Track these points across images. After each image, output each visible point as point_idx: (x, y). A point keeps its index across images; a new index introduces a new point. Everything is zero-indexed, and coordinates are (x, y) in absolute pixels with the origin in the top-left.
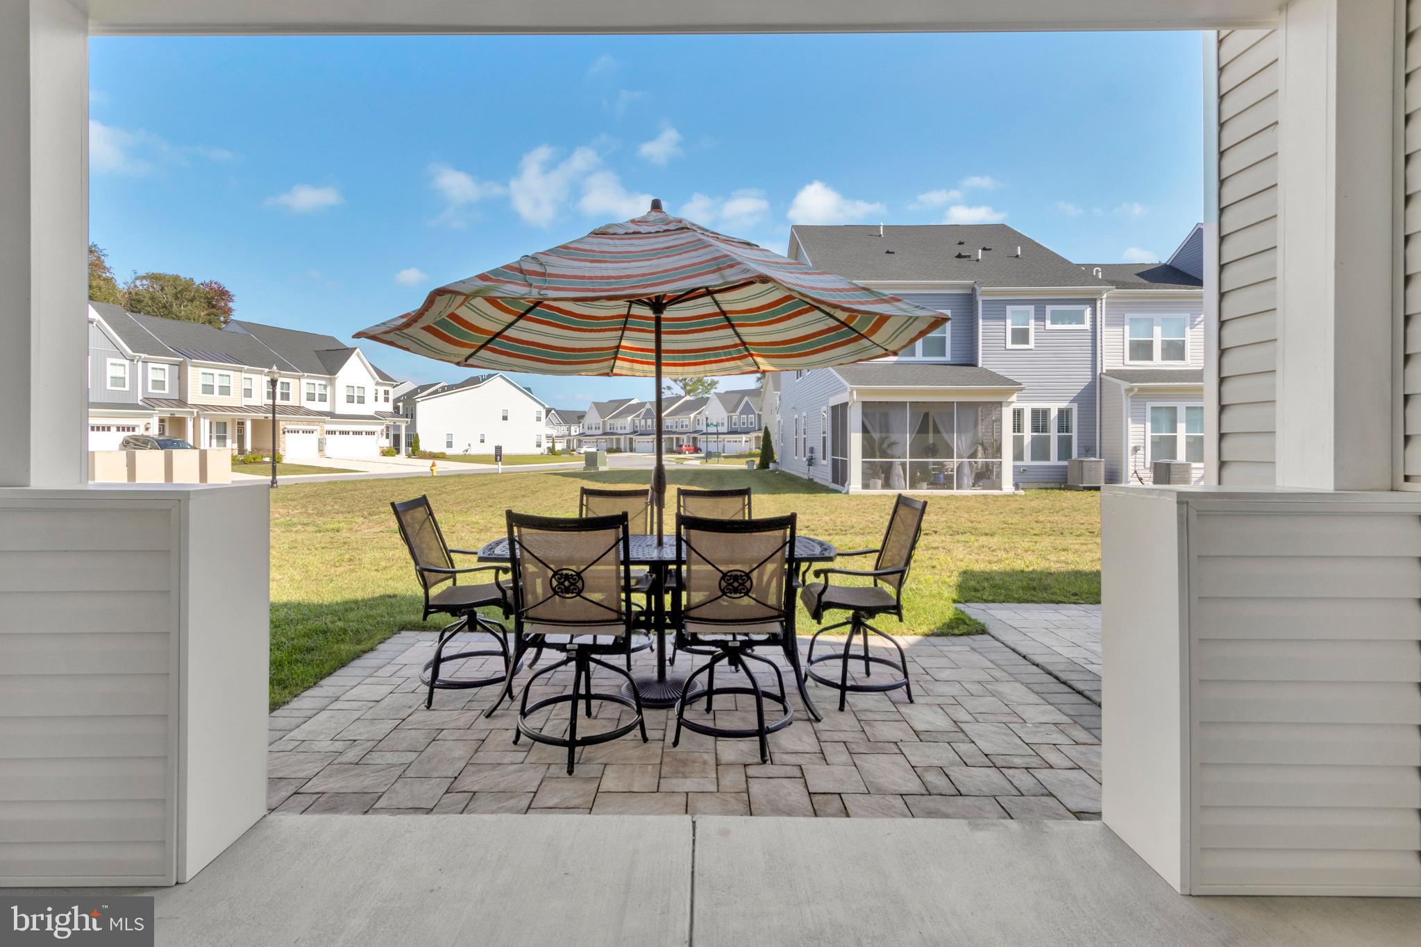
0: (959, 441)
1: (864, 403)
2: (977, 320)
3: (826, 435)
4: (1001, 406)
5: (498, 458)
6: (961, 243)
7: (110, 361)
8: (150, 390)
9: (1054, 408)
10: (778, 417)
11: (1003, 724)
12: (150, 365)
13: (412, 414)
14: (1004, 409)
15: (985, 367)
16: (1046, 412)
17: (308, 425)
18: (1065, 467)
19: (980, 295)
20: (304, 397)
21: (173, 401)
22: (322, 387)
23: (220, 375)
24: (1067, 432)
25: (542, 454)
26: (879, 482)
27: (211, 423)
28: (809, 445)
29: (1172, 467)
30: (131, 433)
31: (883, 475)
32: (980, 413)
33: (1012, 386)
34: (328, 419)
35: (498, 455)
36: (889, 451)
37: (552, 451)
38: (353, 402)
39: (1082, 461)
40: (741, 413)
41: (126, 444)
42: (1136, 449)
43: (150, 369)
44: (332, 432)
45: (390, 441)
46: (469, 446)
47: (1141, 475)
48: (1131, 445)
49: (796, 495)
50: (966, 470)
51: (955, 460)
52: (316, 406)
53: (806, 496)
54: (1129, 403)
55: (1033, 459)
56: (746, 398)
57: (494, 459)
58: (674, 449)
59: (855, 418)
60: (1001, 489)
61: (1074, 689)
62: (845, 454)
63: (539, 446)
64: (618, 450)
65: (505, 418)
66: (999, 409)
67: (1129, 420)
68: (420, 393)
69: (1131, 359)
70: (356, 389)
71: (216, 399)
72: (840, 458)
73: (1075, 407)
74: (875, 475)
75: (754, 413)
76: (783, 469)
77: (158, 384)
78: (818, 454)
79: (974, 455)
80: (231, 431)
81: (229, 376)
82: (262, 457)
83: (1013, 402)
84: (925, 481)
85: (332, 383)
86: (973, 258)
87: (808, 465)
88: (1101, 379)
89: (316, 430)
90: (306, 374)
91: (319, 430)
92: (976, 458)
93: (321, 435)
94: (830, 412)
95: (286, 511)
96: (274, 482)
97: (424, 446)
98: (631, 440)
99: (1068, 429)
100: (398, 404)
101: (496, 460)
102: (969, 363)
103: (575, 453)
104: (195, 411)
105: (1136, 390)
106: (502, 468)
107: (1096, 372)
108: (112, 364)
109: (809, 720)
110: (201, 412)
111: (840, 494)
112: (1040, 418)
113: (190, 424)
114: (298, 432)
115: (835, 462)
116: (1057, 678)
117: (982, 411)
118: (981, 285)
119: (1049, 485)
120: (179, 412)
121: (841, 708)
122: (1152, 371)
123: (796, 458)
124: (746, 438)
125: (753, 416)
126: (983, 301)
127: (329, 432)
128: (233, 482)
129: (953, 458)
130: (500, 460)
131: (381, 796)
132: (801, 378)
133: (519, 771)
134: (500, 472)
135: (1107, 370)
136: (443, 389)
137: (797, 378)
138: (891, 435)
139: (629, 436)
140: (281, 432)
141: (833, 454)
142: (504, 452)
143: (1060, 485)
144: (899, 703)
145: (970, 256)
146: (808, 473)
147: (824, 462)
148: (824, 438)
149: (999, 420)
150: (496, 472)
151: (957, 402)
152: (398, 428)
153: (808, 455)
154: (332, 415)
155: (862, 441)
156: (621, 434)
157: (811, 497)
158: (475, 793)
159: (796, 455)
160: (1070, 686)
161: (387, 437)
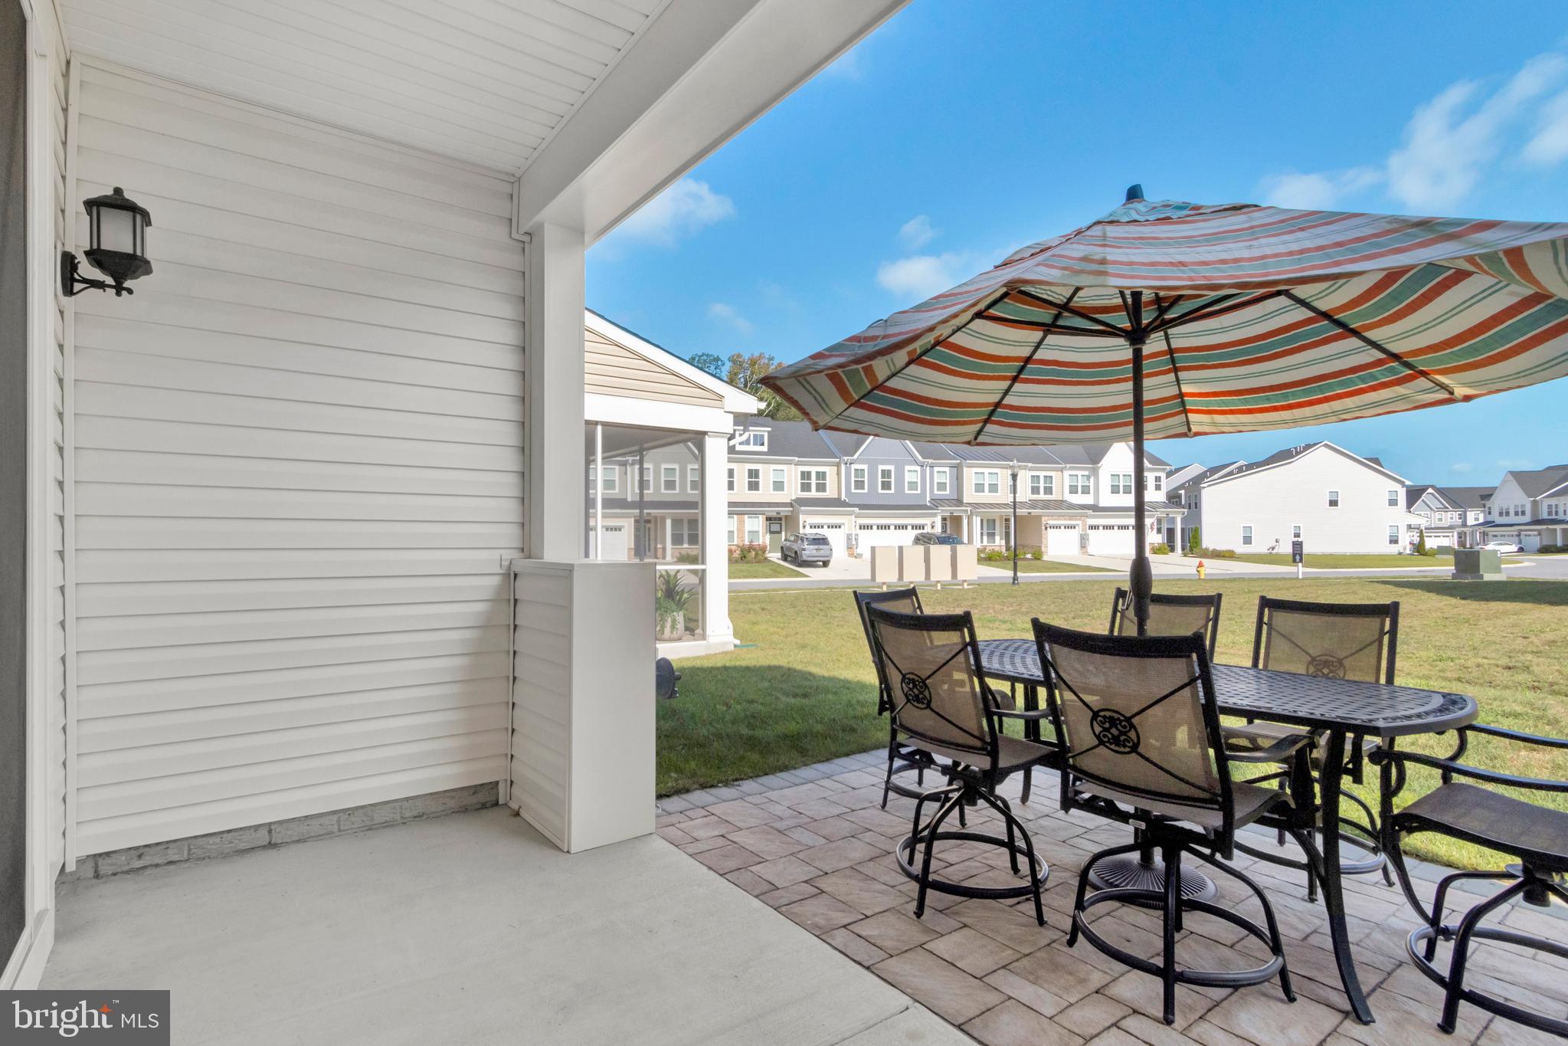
5: (1298, 557)
7: (907, 468)
8: (936, 492)
12: (936, 469)
13: (1196, 504)
17: (1070, 520)
20: (1067, 490)
21: (953, 501)
22: (1085, 477)
23: (989, 473)
25: (1400, 554)
27: (982, 520)
30: (921, 531)
34: (1090, 512)
35: (1298, 554)
37: (1419, 549)
38: (1119, 493)
41: (917, 540)
43: (935, 473)
44: (1095, 527)
45: (1163, 536)
46: (1277, 541)
52: (1079, 499)
57: (1291, 558)
63: (1394, 541)
65: (1333, 503)
68: (1210, 477)
70: (1121, 477)
71: (986, 497)
77: (942, 486)
80: (999, 528)
81: (997, 474)
82: (1025, 553)
85: (1095, 472)
89: (1078, 525)
90: (1068, 466)
91: (1081, 524)
93: (1083, 530)
95: (1001, 607)
96: (1015, 578)
97: (1208, 542)
100: (1180, 492)
101: (1294, 561)
104: (969, 509)
106: (1303, 573)
108: (909, 471)
109: (1348, 1012)
110: (973, 511)
113: (965, 522)
114: (1060, 528)
120: (957, 511)
127: (1092, 527)
128: (979, 578)
130: (1301, 561)
131: (763, 862)
133: (879, 892)
134: (1300, 577)
136: (1240, 469)
140: (1043, 528)
142: (1306, 550)
150: (1295, 576)
152: (1173, 520)
154: (1095, 508)
158: (823, 892)
161: (1159, 531)
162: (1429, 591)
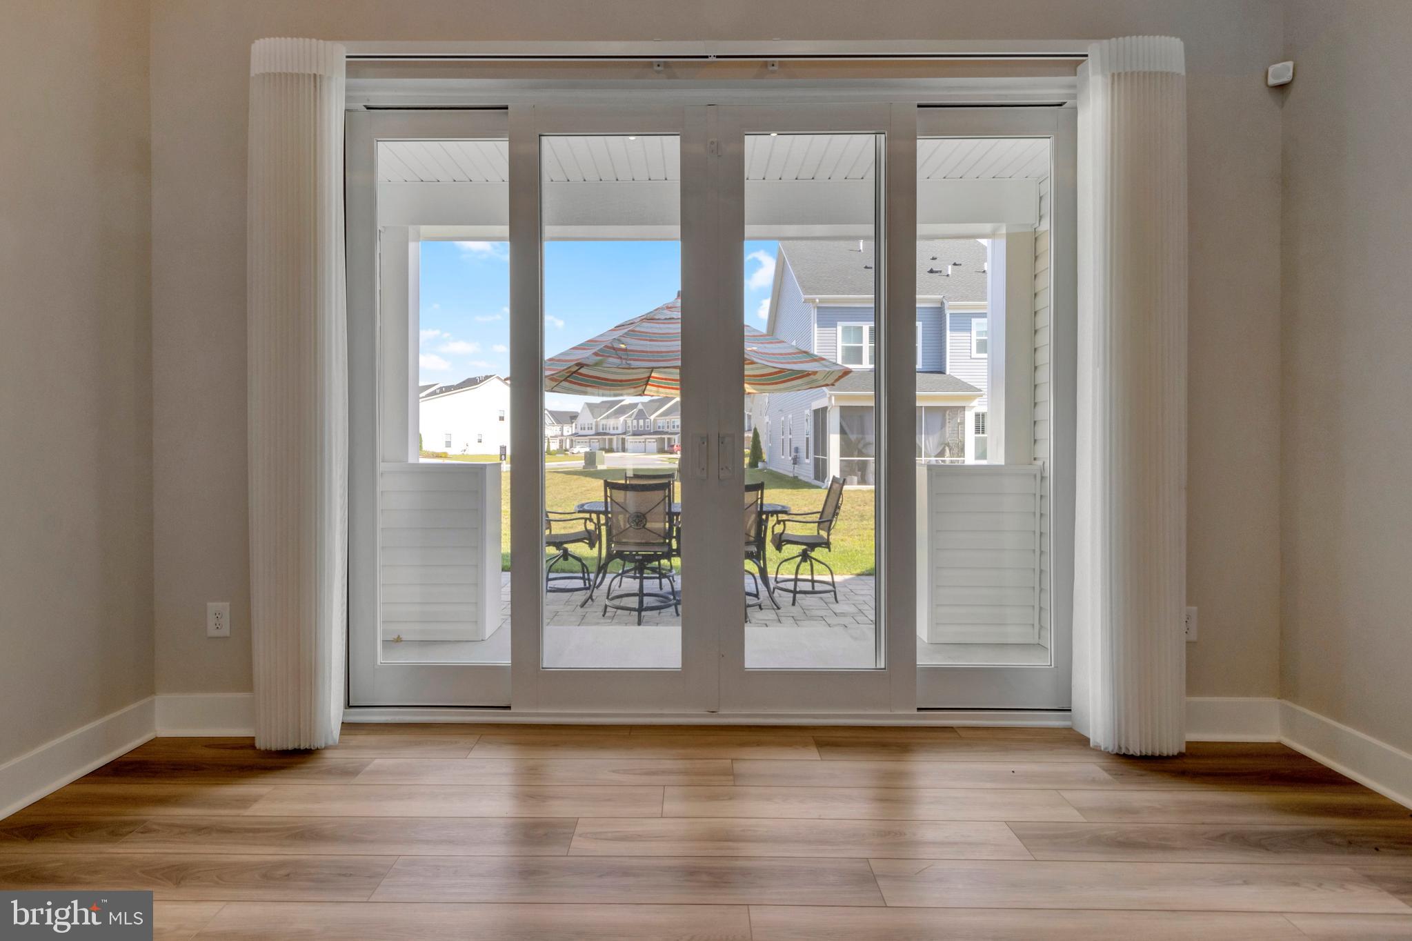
1: (842, 408)
2: (945, 332)
3: (809, 436)
4: (964, 411)
5: (503, 457)
6: (934, 259)
10: (767, 419)
14: (966, 412)
15: (952, 374)
19: (948, 309)
26: (855, 479)
28: (794, 446)
31: (860, 473)
32: (947, 417)
33: (973, 392)
35: (503, 454)
36: (864, 451)
46: (467, 445)
49: (781, 490)
51: (923, 458)
53: (790, 491)
58: (666, 449)
59: (834, 421)
62: (824, 453)
64: (610, 450)
65: (503, 419)
66: (962, 413)
72: (820, 457)
74: (852, 473)
76: (771, 468)
78: (803, 454)
79: (941, 454)
83: (974, 406)
86: (944, 273)
87: (794, 463)
92: (944, 457)
94: (812, 414)
98: (623, 440)
101: (501, 459)
102: (938, 370)
103: (568, 453)
109: (774, 609)
111: (820, 490)
115: (817, 460)
117: (949, 415)
118: (950, 299)
121: (794, 604)
123: (783, 457)
126: (951, 314)
129: (921, 457)
130: (505, 459)
136: (442, 390)
138: (866, 436)
139: (621, 436)
141: (816, 453)
144: (829, 603)
145: (941, 272)
146: (793, 472)
147: (807, 461)
148: (807, 439)
149: (963, 423)
151: (926, 406)
153: (793, 454)
155: (840, 442)
156: (614, 435)
157: (795, 491)
159: (783, 454)
162: (586, 476)
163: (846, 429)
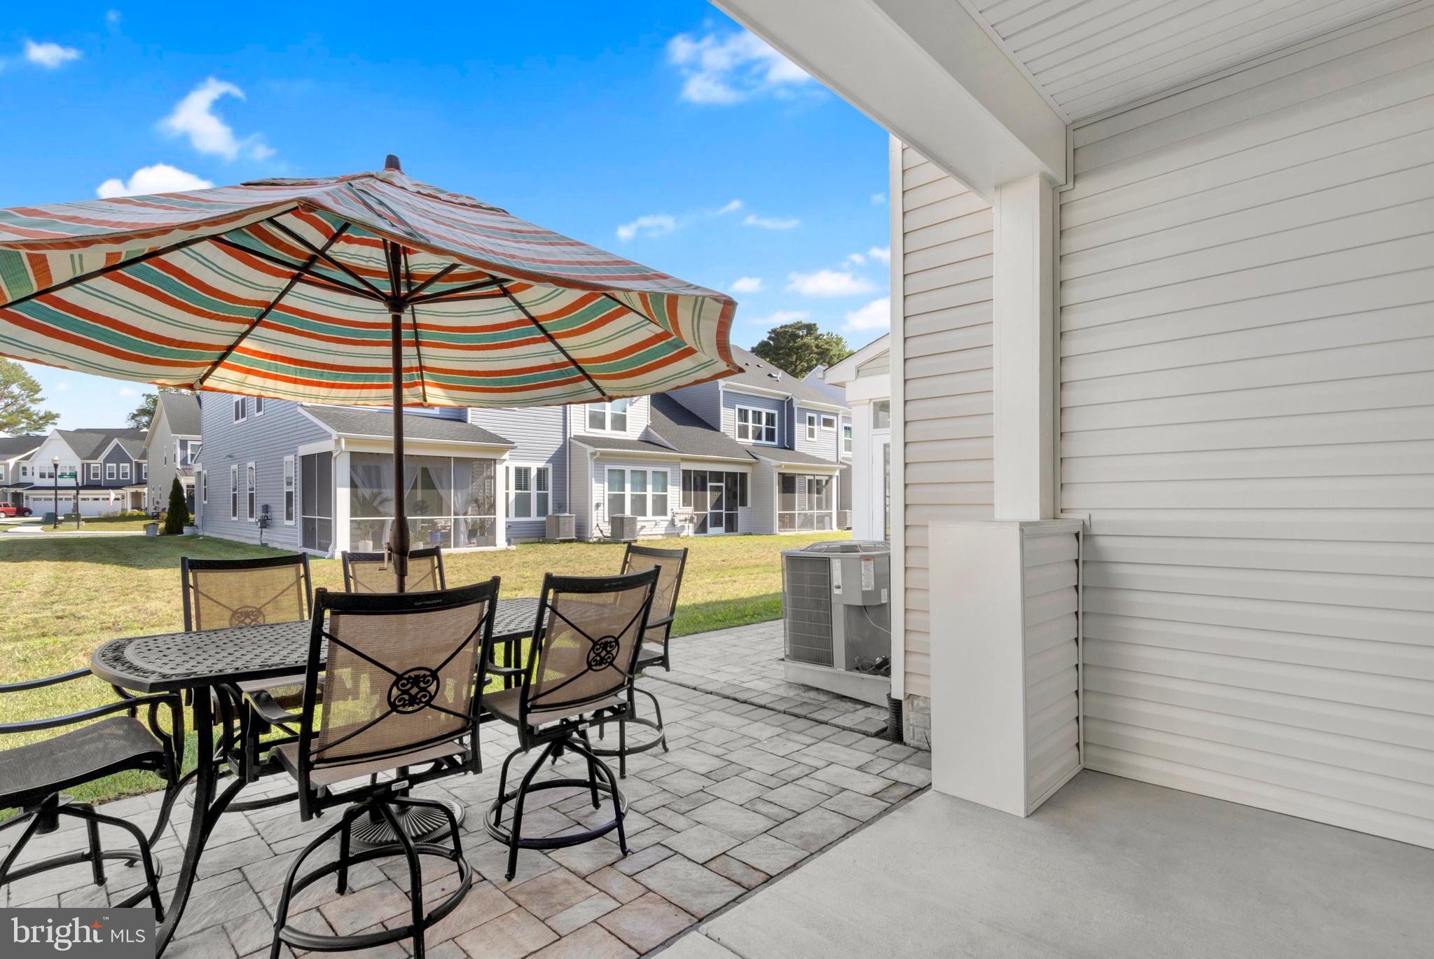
0: (456, 498)
1: (353, 454)
3: (291, 489)
4: (495, 463)
9: (534, 467)
11: (748, 747)
14: (497, 466)
15: (476, 423)
16: (527, 471)
18: (543, 522)
24: (544, 490)
26: (370, 544)
28: (259, 502)
29: (625, 520)
31: (375, 536)
32: (475, 470)
33: (504, 444)
36: (381, 509)
39: (558, 517)
40: (107, 460)
42: (598, 506)
47: (602, 528)
48: (594, 503)
50: (463, 528)
51: (451, 517)
54: (593, 465)
55: (517, 515)
56: (116, 441)
59: (341, 471)
60: (495, 545)
61: (756, 706)
62: (323, 512)
66: (492, 466)
67: (593, 479)
69: (590, 427)
72: (317, 517)
73: (550, 467)
74: (364, 536)
75: (130, 461)
76: (210, 534)
78: (279, 513)
83: (505, 460)
84: (420, 541)
87: (262, 527)
88: (570, 442)
94: (299, 462)
99: (545, 488)
102: (457, 418)
105: (598, 454)
107: (566, 436)
112: (522, 474)
115: (308, 522)
116: (735, 699)
117: (477, 468)
119: (529, 540)
122: (605, 438)
123: (235, 519)
124: (116, 494)
125: (128, 465)
129: (448, 515)
132: (245, 419)
135: (574, 436)
137: (237, 418)
138: (383, 490)
141: (307, 512)
143: (539, 539)
147: (289, 523)
148: (289, 495)
149: (494, 477)
151: (454, 458)
153: (259, 514)
155: (350, 498)
159: (234, 515)
160: (752, 704)
163: (358, 482)
